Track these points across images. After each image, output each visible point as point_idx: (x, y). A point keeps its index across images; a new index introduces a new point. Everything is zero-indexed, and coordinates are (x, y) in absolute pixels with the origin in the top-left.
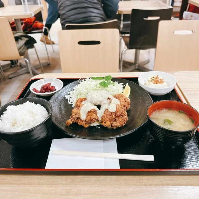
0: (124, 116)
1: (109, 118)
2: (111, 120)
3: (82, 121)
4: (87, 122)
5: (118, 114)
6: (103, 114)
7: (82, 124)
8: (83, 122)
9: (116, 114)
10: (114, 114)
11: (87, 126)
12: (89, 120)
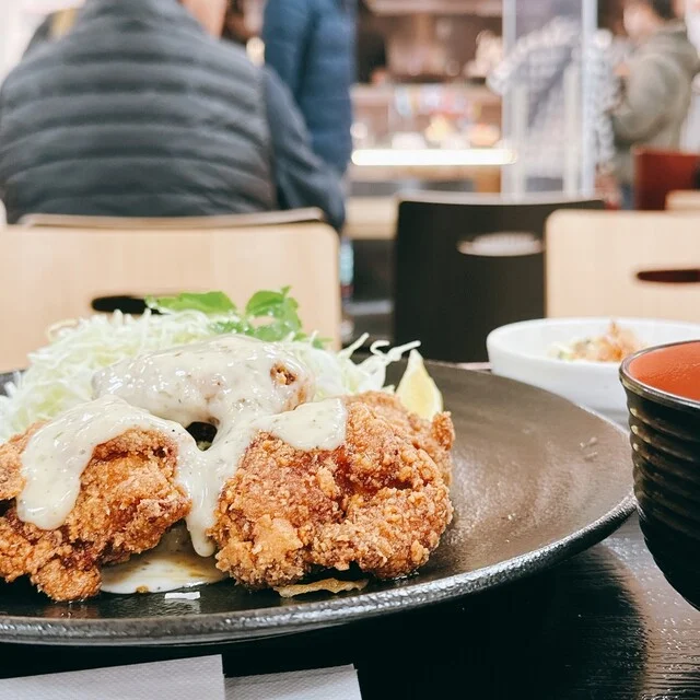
0: (417, 481)
1: (283, 491)
2: (304, 510)
3: (34, 542)
4: (79, 541)
5: (366, 461)
6: (230, 470)
7: (32, 566)
8: (43, 551)
9: (344, 466)
10: (331, 464)
11: (81, 583)
12: (100, 522)
